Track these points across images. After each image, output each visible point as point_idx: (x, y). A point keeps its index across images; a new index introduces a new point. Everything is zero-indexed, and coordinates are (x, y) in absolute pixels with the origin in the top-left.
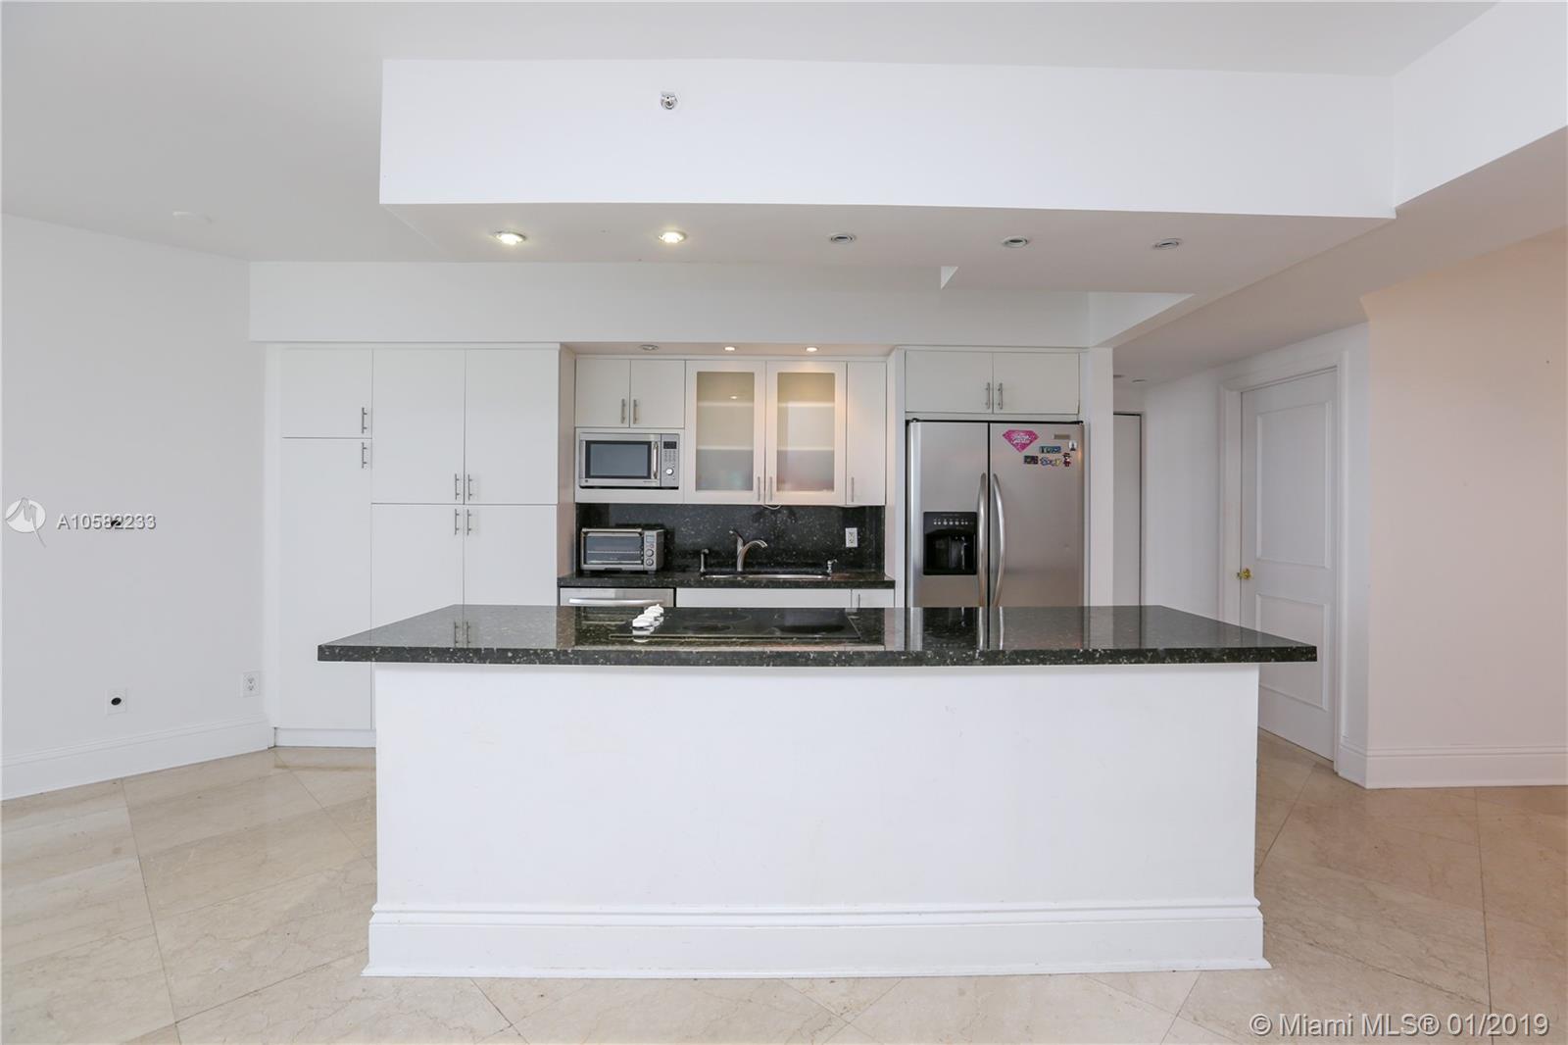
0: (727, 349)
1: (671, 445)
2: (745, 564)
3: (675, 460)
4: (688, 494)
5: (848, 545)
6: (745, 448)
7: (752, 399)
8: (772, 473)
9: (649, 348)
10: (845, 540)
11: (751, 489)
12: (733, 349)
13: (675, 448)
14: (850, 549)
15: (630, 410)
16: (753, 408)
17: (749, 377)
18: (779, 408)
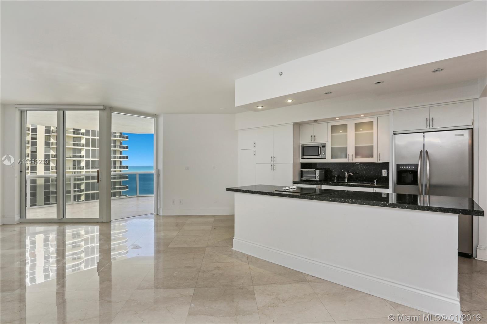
0: (337, 118)
1: (324, 146)
2: (348, 180)
3: (325, 150)
4: (329, 159)
5: (383, 175)
6: (345, 146)
7: (347, 132)
8: (353, 153)
9: (316, 121)
10: (382, 173)
11: (347, 158)
12: (338, 118)
13: (325, 147)
14: (384, 176)
15: (313, 137)
16: (347, 135)
17: (346, 126)
18: (355, 134)
